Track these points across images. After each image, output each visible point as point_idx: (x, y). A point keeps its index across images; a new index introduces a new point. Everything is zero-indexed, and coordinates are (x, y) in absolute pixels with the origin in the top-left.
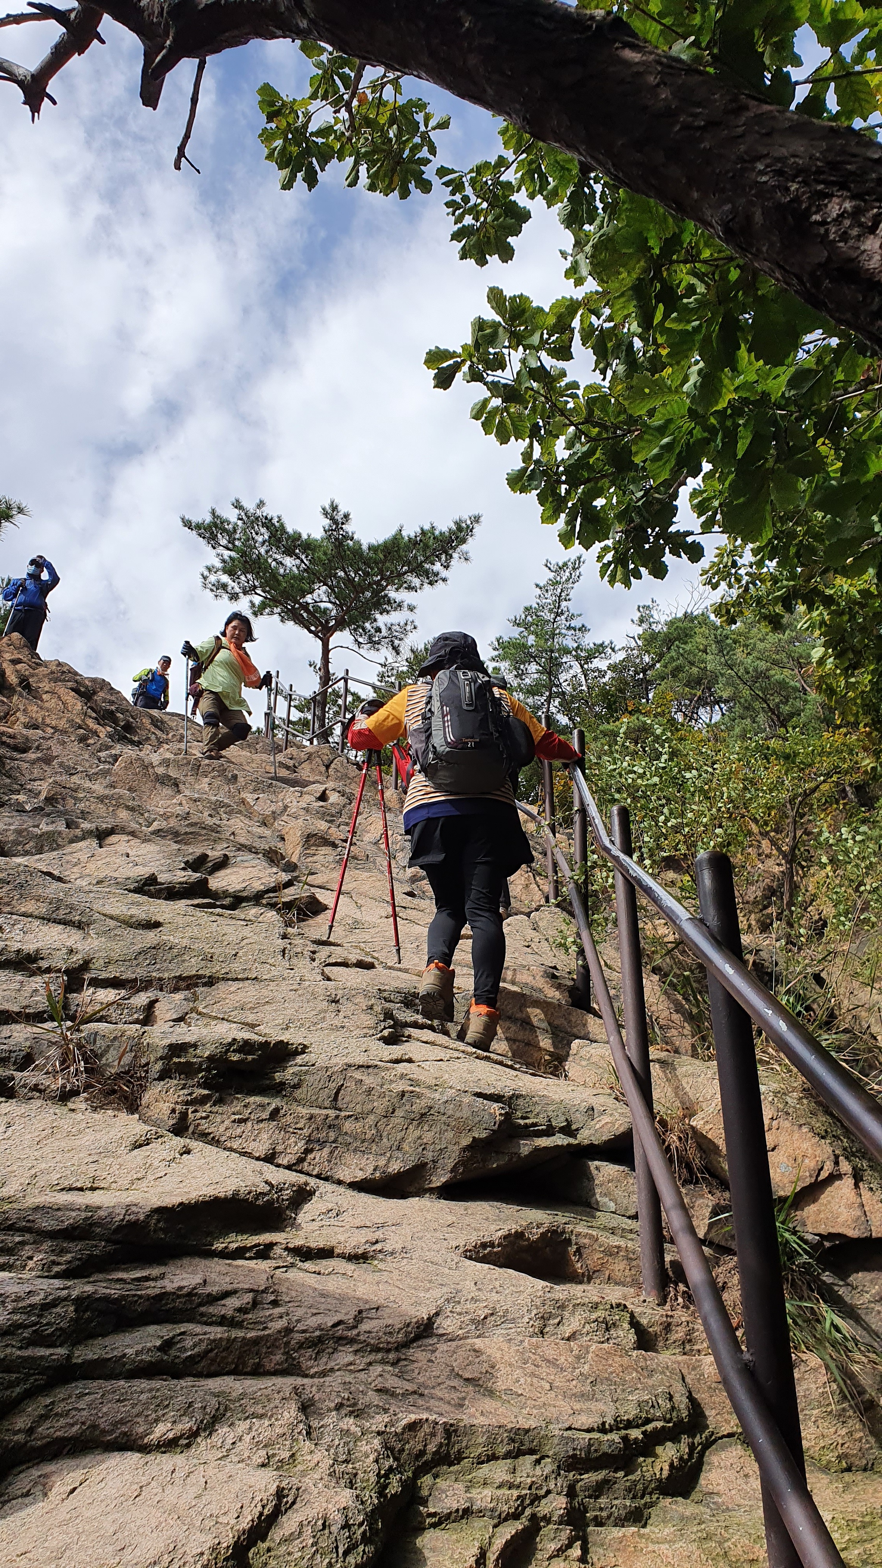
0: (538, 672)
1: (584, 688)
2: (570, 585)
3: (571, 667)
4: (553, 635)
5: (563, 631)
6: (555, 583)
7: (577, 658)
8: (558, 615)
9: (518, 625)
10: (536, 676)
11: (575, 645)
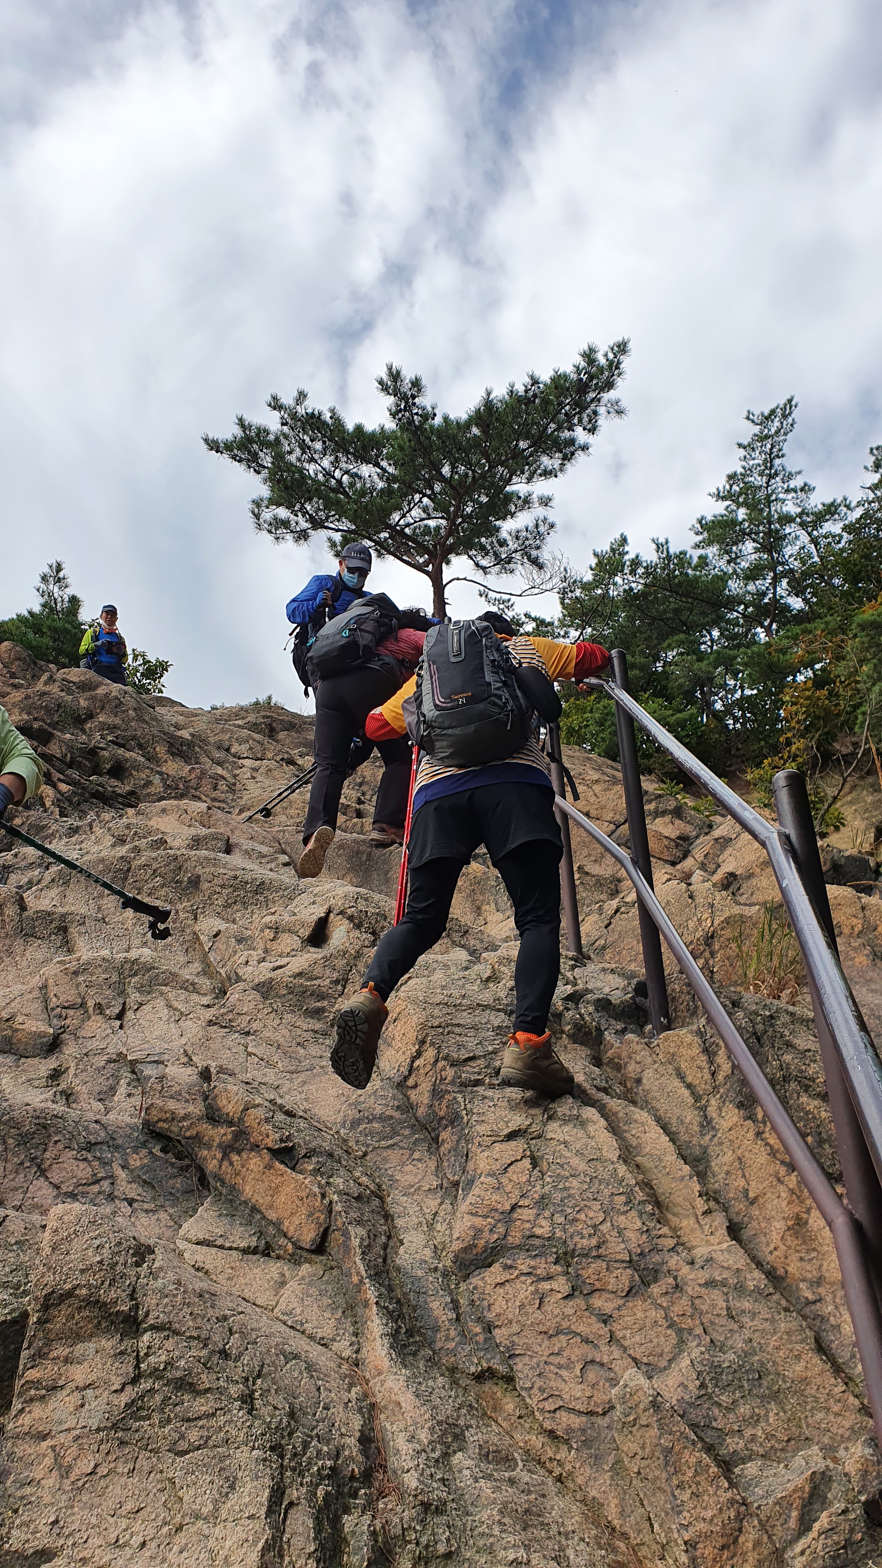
0: (757, 550)
1: (816, 559)
2: (781, 438)
3: (797, 538)
4: (769, 502)
5: (781, 496)
6: (762, 438)
7: (803, 525)
8: (771, 477)
9: (724, 498)
10: (753, 556)
11: (799, 510)
